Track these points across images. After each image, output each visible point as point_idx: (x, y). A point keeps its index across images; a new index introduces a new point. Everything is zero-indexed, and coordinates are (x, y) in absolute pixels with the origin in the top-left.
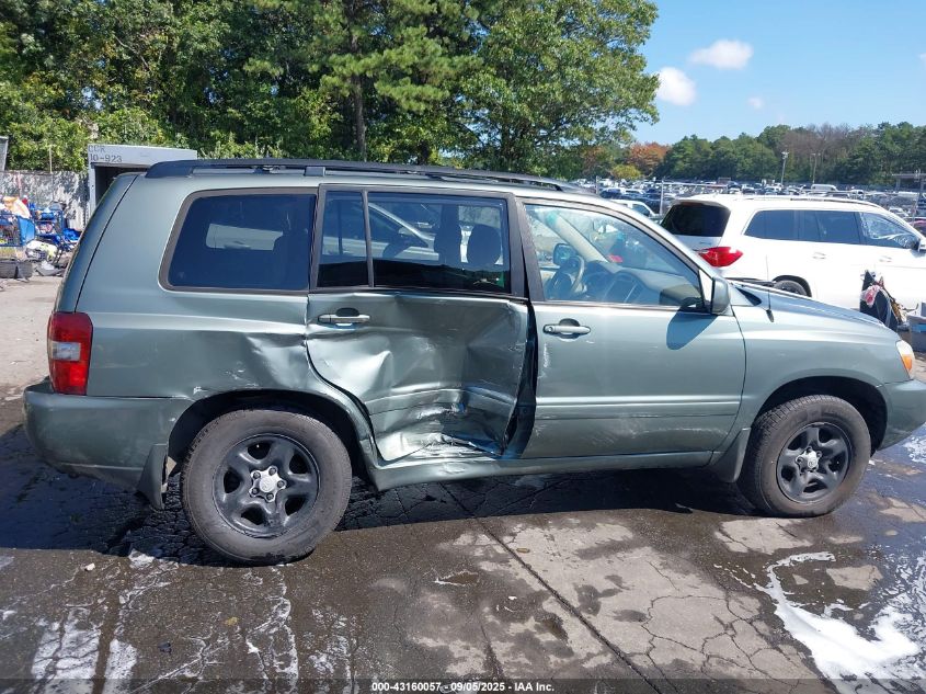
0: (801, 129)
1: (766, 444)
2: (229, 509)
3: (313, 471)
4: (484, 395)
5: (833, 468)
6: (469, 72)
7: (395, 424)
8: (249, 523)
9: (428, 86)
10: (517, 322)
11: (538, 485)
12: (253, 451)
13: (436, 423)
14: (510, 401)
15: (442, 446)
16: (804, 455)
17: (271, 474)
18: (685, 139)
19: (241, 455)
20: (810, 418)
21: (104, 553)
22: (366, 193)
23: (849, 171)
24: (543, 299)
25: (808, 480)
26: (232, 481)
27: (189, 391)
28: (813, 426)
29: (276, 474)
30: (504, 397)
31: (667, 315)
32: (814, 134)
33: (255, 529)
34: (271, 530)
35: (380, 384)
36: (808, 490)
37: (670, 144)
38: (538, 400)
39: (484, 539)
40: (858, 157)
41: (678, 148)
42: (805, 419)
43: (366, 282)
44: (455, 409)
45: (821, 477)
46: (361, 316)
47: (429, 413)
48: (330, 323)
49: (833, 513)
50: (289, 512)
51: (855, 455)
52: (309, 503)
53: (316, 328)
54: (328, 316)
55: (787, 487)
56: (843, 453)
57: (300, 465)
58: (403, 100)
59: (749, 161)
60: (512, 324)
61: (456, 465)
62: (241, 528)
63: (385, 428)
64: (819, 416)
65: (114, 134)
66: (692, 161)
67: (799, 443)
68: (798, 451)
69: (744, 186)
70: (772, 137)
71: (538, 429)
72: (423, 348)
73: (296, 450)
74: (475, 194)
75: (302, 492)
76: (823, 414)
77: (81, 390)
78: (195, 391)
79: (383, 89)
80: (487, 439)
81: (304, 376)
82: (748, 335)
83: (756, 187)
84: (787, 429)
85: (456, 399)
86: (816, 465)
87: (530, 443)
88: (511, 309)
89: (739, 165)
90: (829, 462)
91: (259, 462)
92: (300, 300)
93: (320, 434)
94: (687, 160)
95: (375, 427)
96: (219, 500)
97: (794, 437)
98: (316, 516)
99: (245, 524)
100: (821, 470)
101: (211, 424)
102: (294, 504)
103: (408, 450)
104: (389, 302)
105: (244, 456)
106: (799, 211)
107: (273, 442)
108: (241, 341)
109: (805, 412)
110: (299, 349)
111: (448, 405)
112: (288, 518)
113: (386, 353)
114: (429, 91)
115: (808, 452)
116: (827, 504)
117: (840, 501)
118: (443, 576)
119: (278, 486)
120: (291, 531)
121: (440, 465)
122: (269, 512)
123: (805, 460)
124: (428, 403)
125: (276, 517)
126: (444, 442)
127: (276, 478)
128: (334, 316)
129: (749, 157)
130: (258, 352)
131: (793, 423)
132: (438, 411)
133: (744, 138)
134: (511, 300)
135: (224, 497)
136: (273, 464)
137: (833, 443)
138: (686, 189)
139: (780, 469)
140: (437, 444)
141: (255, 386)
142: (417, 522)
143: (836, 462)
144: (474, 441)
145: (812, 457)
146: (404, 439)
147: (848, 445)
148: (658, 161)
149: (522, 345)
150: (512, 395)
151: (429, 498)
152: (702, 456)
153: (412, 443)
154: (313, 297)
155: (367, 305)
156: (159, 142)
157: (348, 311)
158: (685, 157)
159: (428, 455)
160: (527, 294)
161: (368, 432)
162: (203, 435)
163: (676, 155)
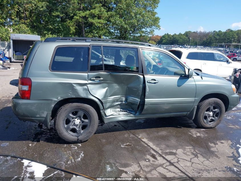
0: (194, 32)
1: (200, 110)
2: (67, 129)
3: (89, 118)
4: (131, 99)
5: (216, 116)
6: (112, 16)
7: (109, 106)
8: (72, 132)
9: (102, 20)
10: (140, 80)
11: (142, 122)
12: (73, 114)
13: (119, 106)
14: (138, 100)
15: (120, 112)
16: (209, 113)
17: (78, 119)
18: (165, 34)
19: (70, 115)
20: (211, 104)
21: (33, 141)
22: (102, 46)
23: (206, 43)
24: (147, 74)
25: (210, 119)
26: (68, 122)
27: (57, 98)
28: (212, 106)
29: (79, 120)
30: (137, 99)
31: (177, 78)
32: (198, 33)
33: (74, 134)
34: (78, 134)
35: (106, 96)
36: (210, 122)
37: (162, 36)
38: (146, 100)
39: (132, 136)
40: (208, 39)
41: (163, 36)
42: (210, 104)
43: (102, 70)
44: (124, 102)
45: (213, 118)
46: (101, 78)
47: (117, 103)
48: (93, 80)
49: (216, 127)
50: (82, 130)
51: (221, 113)
52: (88, 127)
53: (90, 82)
54: (93, 78)
55: (205, 121)
56: (219, 112)
57: (85, 117)
58: (96, 23)
59: (182, 40)
60: (139, 80)
61: (124, 117)
62: (70, 134)
63: (107, 107)
64: (213, 103)
65: (17, 31)
66: (167, 40)
67: (208, 110)
68: (208, 112)
69: (180, 47)
70: (187, 34)
71: (145, 107)
72: (116, 86)
73: (84, 113)
74: (129, 47)
75: (86, 124)
76: (214, 103)
77: (28, 98)
78: (59, 98)
79: (90, 20)
80: (132, 110)
81: (87, 94)
82: (197, 83)
83: (183, 47)
84: (206, 106)
85: (124, 100)
86: (212, 115)
87: (143, 111)
88: (139, 77)
89: (179, 41)
90: (215, 115)
91: (75, 116)
92: (86, 74)
93: (91, 109)
94: (166, 39)
95: (104, 107)
96: (64, 127)
97: (207, 108)
98: (90, 130)
99: (71, 133)
100: (213, 117)
101: (62, 107)
102: (84, 127)
103: (112, 113)
104: (108, 75)
105: (71, 115)
106: (199, 52)
107: (78, 111)
108: (71, 85)
109: (210, 102)
110: (86, 87)
111: (122, 101)
112: (82, 131)
113: (107, 88)
114: (102, 21)
115: (210, 112)
116: (215, 125)
117: (218, 124)
118: (123, 145)
119: (80, 123)
120: (83, 134)
121: (120, 117)
122: (77, 129)
123: (210, 114)
124: (117, 101)
125: (80, 131)
126: (121, 111)
127: (79, 121)
128: (94, 78)
129: (181, 39)
130: (75, 88)
131: (207, 105)
132: (119, 103)
133: (180, 34)
134: (139, 74)
135: (66, 126)
136: (79, 117)
137: (216, 110)
138: (166, 47)
139: (204, 116)
140: (119, 111)
141: (74, 97)
142: (114, 131)
143: (217, 115)
144: (128, 111)
145: (211, 113)
146: (111, 110)
147: (220, 110)
148: (159, 40)
149: (141, 86)
150: (139, 99)
151: (115, 126)
152: (185, 113)
153: (113, 111)
154: (89, 74)
155: (103, 76)
156: (29, 33)
157: (98, 77)
158: (165, 39)
159: (117, 114)
160: (143, 73)
161: (103, 108)
162: (60, 110)
163: (163, 38)
